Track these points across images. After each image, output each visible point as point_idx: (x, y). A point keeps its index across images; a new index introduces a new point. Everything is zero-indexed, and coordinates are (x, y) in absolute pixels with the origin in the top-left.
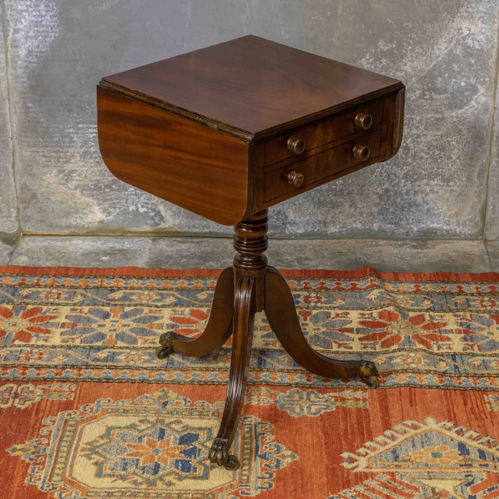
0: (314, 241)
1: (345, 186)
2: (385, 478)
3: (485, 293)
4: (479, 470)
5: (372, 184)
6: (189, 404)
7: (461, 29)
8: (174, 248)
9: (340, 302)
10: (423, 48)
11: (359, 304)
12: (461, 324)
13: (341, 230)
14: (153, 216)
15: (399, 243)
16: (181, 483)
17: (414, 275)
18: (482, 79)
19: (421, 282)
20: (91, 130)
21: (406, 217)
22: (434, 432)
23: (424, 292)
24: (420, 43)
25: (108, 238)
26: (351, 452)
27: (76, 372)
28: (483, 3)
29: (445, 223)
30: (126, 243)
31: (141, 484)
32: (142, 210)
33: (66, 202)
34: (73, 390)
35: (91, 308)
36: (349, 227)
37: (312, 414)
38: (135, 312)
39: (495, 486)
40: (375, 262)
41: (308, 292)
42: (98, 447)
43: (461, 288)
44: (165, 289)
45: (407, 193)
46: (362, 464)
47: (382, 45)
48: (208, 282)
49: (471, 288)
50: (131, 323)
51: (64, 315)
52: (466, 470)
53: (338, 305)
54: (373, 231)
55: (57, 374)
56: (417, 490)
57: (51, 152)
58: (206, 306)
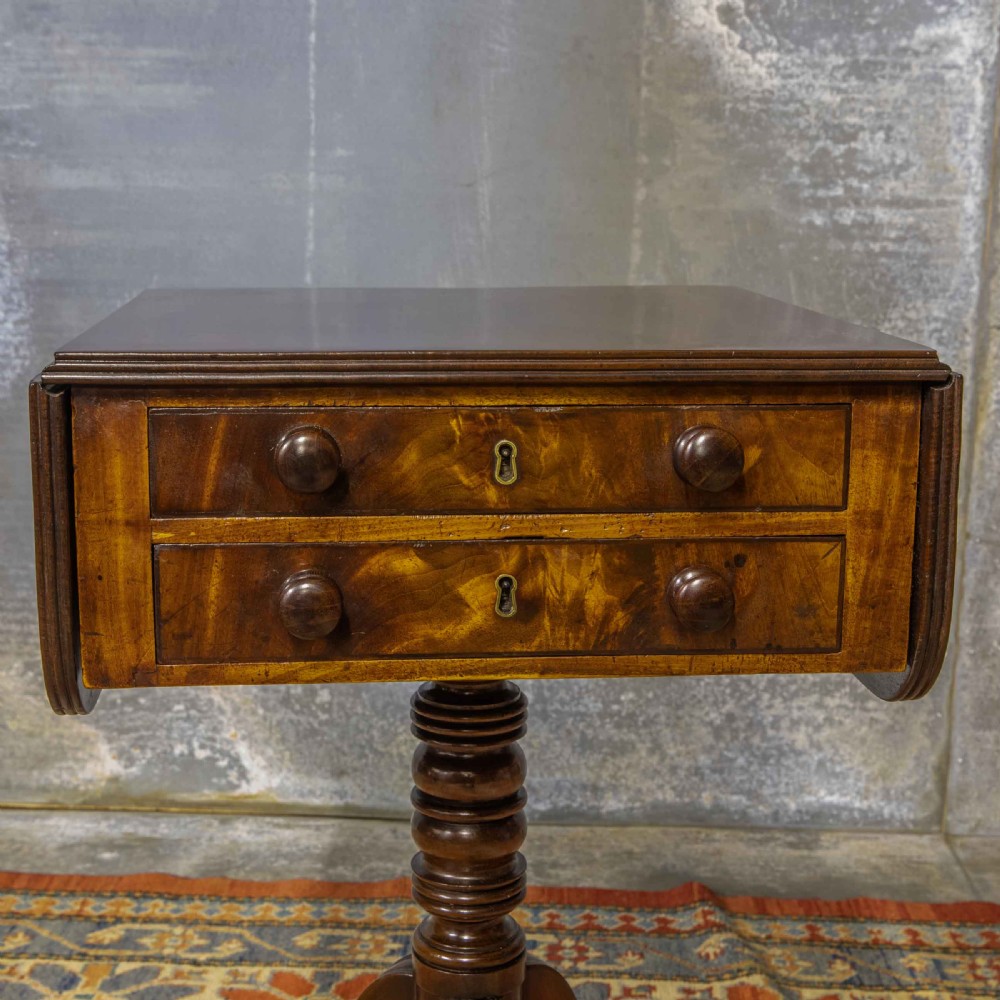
0: (571, 829)
1: (640, 706)
3: (977, 949)
5: (700, 701)
8: (266, 838)
9: (631, 961)
11: (679, 965)
13: (630, 805)
14: (226, 768)
15: (758, 836)
17: (801, 903)
19: (820, 918)
21: (771, 778)
23: (831, 941)
25: (126, 815)
28: (940, 301)
29: (858, 793)
30: (163, 825)
32: (201, 754)
33: (39, 735)
36: (649, 799)
38: (140, 976)
40: (709, 875)
41: (556, 935)
43: (915, 934)
44: (223, 923)
45: (775, 725)
48: (326, 909)
49: (941, 935)
53: (627, 967)
54: (701, 808)
57: (10, 622)
58: (314, 964)
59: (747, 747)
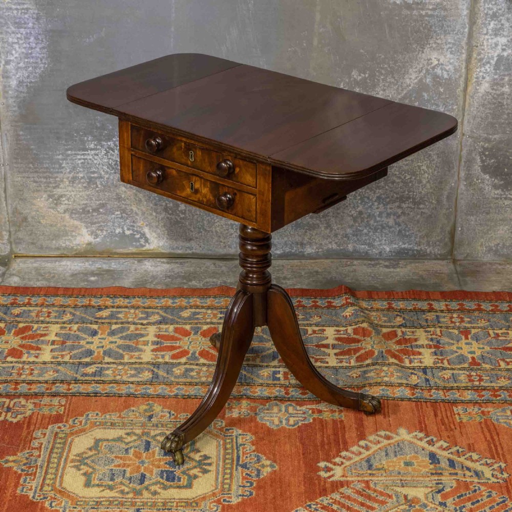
0: (292, 261)
2: (359, 486)
3: (454, 310)
4: (449, 478)
5: (347, 206)
6: (173, 417)
7: (431, 59)
8: (159, 269)
9: (316, 319)
10: (394, 78)
11: (335, 321)
12: (432, 340)
13: (317, 250)
14: (139, 238)
15: (373, 262)
16: (165, 492)
17: (387, 293)
18: (450, 107)
19: (394, 299)
20: (79, 157)
21: (379, 238)
22: (406, 442)
23: (397, 309)
24: (392, 73)
25: (95, 259)
26: (328, 461)
27: (65, 386)
28: (451, 35)
29: (416, 243)
30: (113, 264)
31: (128, 493)
32: (128, 233)
33: (56, 225)
34: (63, 404)
35: (79, 326)
36: (325, 248)
37: (290, 425)
38: (122, 330)
39: (464, 493)
40: (350, 281)
42: (87, 458)
43: (431, 305)
44: (149, 308)
45: (380, 215)
46: (338, 473)
47: (355, 74)
48: (191, 301)
49: (440, 305)
50: (118, 340)
51: (54, 333)
52: (436, 478)
53: (315, 322)
54: (348, 251)
55: (47, 389)
56: (390, 497)
57: (41, 177)
58: (190, 324)
59: (368, 225)
